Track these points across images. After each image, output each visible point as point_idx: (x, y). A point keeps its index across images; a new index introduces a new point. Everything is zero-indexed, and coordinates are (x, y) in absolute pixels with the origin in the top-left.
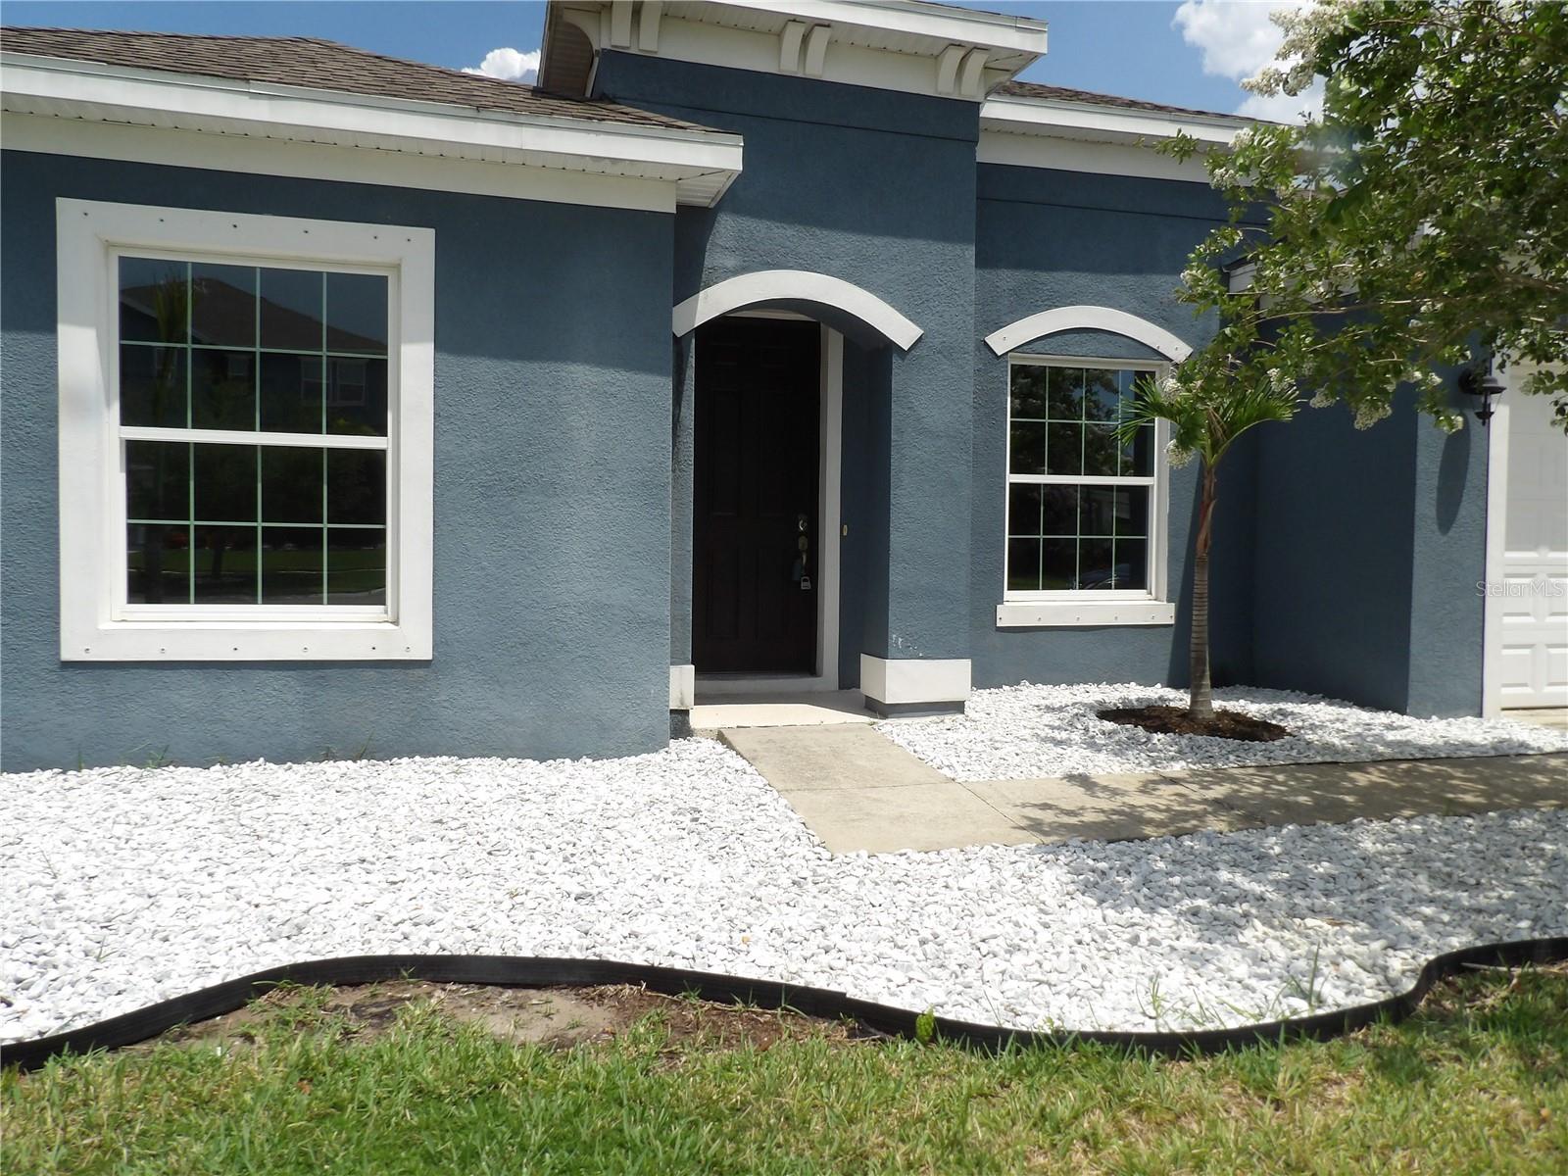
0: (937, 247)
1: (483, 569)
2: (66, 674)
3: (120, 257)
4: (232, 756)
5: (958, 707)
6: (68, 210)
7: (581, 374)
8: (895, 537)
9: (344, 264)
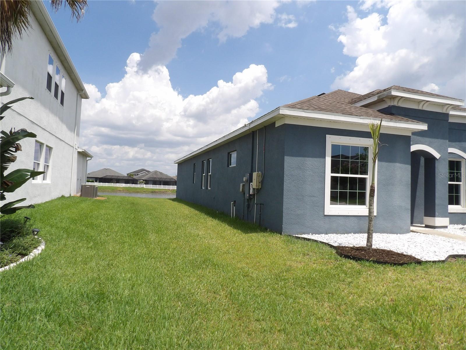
0: (442, 140)
1: (383, 199)
2: (325, 217)
3: (332, 144)
4: (348, 233)
5: (446, 227)
6: (328, 136)
7: (398, 165)
8: (436, 194)
9: (362, 145)
